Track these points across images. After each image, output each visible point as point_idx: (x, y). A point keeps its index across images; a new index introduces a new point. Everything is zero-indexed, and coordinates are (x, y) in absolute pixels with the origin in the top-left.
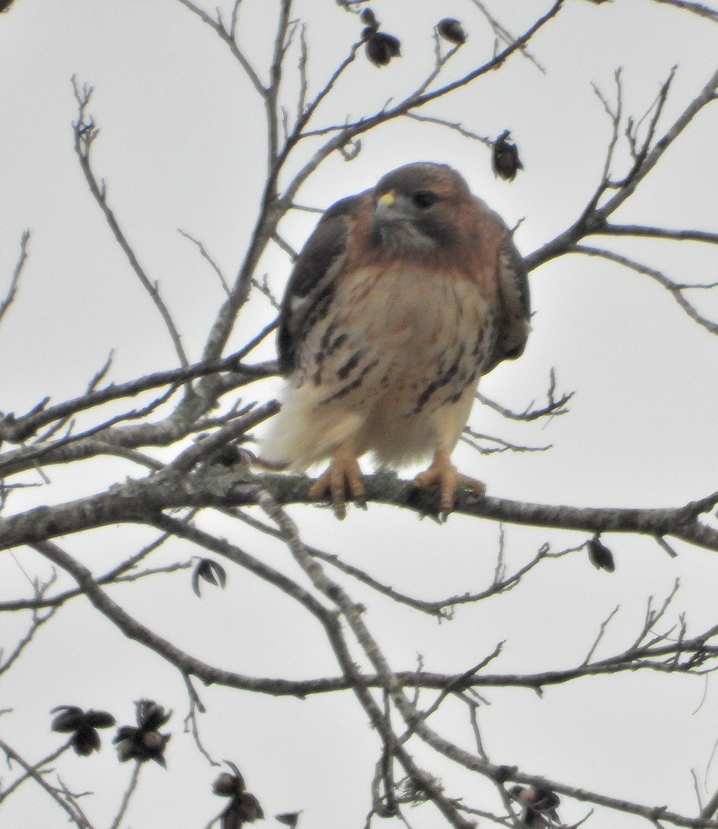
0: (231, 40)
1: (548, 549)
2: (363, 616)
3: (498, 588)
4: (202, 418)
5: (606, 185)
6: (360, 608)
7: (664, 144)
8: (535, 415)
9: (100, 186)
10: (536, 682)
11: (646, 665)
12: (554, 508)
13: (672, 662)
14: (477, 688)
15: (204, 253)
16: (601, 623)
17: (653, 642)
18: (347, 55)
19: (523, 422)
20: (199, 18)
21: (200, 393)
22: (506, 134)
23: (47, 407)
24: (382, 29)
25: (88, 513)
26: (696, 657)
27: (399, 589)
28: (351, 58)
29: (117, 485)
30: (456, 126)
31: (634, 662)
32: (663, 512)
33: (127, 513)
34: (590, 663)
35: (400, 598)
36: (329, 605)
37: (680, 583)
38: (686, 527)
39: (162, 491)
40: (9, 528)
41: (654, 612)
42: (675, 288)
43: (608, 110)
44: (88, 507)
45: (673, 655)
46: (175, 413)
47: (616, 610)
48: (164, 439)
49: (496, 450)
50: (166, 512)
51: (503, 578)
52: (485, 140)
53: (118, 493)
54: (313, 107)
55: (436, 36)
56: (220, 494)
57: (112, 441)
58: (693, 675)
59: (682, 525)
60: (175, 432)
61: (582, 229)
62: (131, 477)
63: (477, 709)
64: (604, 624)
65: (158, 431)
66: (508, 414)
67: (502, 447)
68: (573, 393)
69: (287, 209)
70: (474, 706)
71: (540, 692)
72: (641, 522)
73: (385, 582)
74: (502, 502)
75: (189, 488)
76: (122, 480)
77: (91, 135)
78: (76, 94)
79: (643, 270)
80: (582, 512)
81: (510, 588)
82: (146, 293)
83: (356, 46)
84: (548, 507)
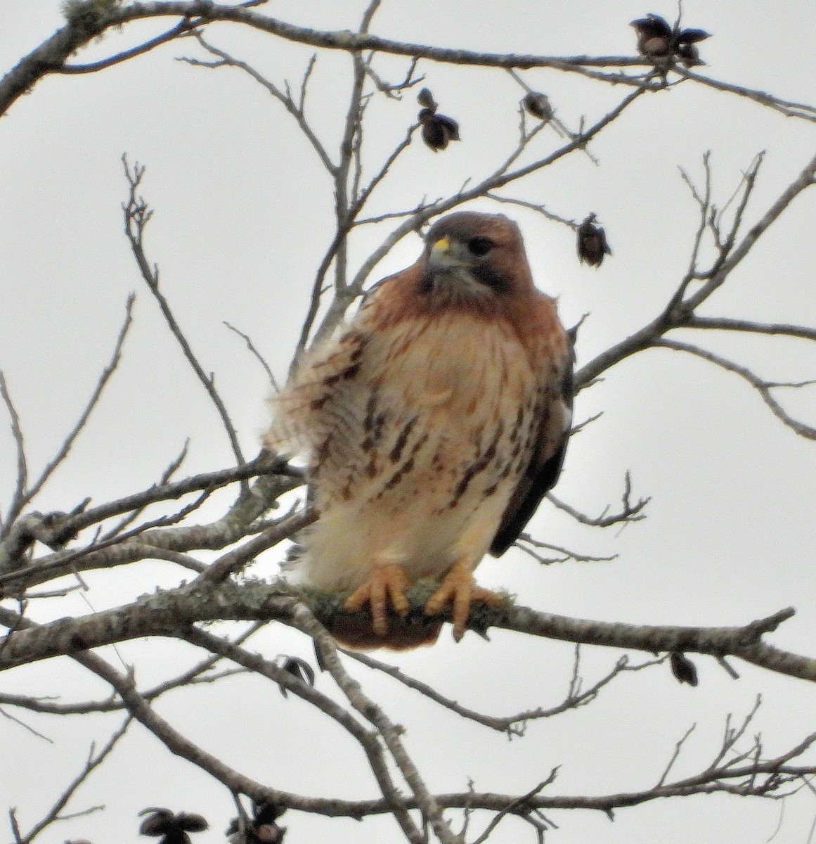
0: (299, 115)
1: (627, 661)
2: (401, 737)
3: (572, 703)
4: (259, 519)
5: (691, 276)
6: (399, 730)
7: (757, 232)
8: (609, 522)
9: (153, 271)
10: (607, 805)
11: (720, 788)
12: (609, 625)
13: (747, 785)
14: (543, 811)
15: (251, 347)
16: (676, 742)
17: (732, 763)
18: (403, 138)
19: (598, 528)
20: (267, 91)
21: (257, 493)
22: (592, 218)
23: (87, 509)
24: (440, 111)
25: (114, 626)
26: (771, 780)
27: (464, 704)
28: (408, 142)
29: (145, 596)
30: (539, 208)
31: (712, 784)
32: (725, 631)
33: (156, 626)
34: (665, 784)
35: (465, 714)
36: (368, 726)
37: (761, 699)
38: (749, 647)
39: (194, 603)
40: (32, 640)
41: (733, 731)
42: (762, 387)
43: (695, 196)
44: (115, 619)
45: (748, 777)
46: (230, 514)
47: (693, 729)
48: (216, 543)
49: (556, 560)
50: (197, 625)
51: (578, 692)
52: (570, 223)
53: (147, 604)
54: (367, 193)
55: (522, 111)
56: (255, 606)
57: (159, 545)
58: (768, 799)
59: (744, 645)
60: (229, 534)
61: (667, 322)
62: (161, 588)
63: (545, 833)
64: (679, 744)
65: (211, 534)
66: (582, 519)
67: (562, 556)
68: (649, 498)
69: (356, 296)
70: (541, 830)
71: (611, 816)
72: (701, 641)
73: (450, 697)
74: (554, 619)
75: (221, 600)
76: (151, 591)
77: (145, 217)
78: (127, 174)
79: (730, 367)
80: (639, 630)
81: (586, 703)
82: (202, 386)
83: (411, 130)
84: (603, 624)
